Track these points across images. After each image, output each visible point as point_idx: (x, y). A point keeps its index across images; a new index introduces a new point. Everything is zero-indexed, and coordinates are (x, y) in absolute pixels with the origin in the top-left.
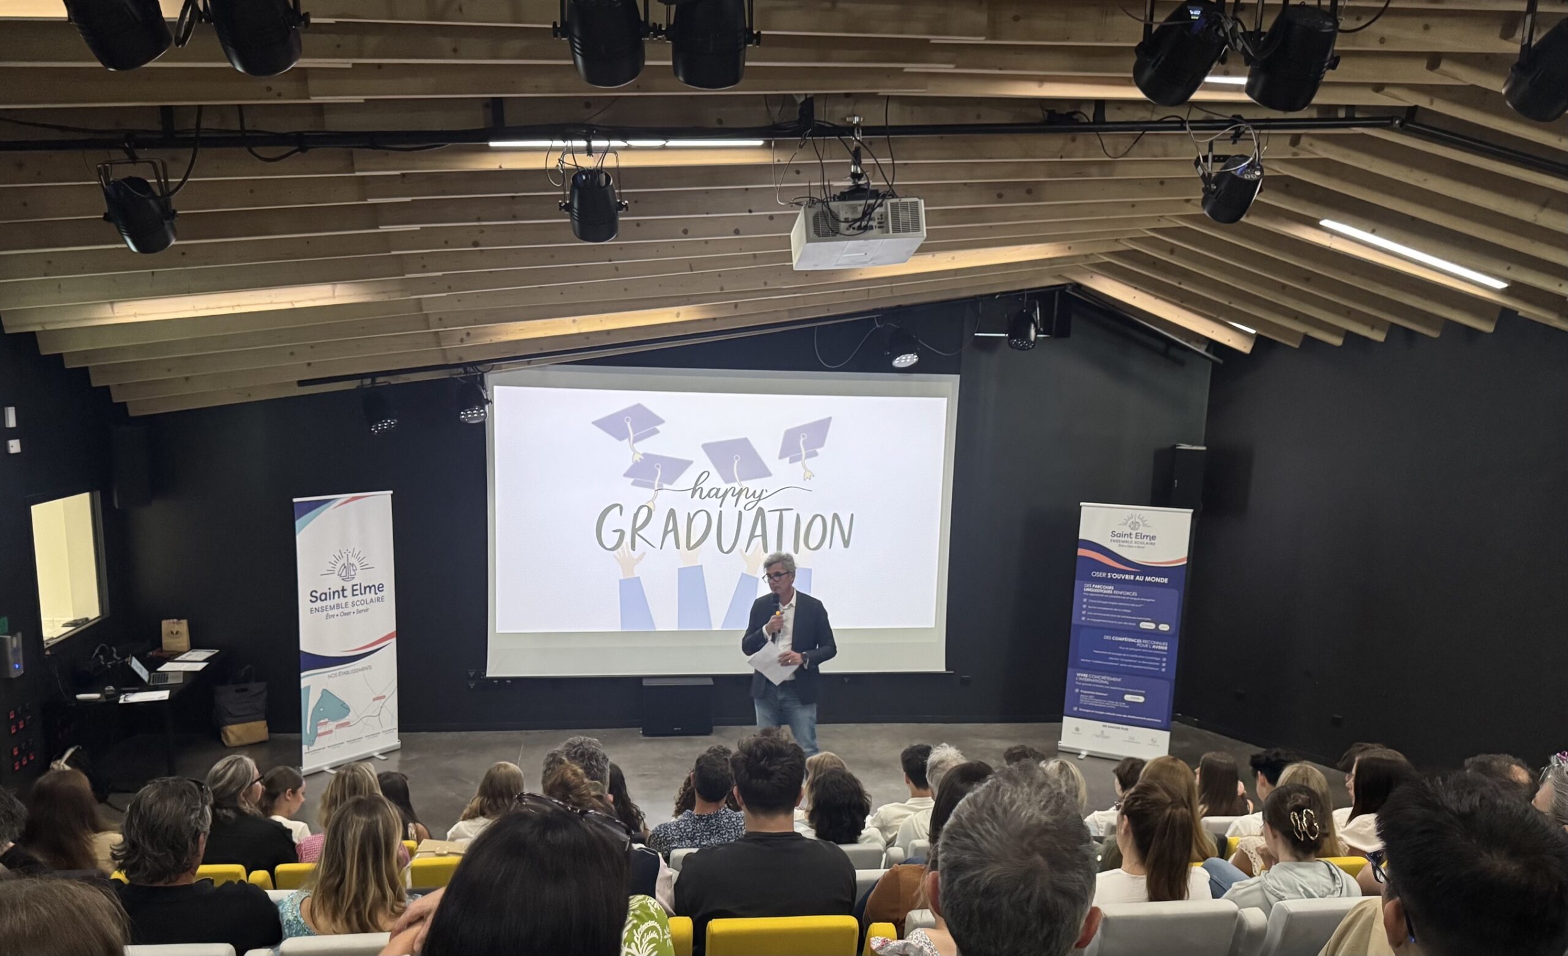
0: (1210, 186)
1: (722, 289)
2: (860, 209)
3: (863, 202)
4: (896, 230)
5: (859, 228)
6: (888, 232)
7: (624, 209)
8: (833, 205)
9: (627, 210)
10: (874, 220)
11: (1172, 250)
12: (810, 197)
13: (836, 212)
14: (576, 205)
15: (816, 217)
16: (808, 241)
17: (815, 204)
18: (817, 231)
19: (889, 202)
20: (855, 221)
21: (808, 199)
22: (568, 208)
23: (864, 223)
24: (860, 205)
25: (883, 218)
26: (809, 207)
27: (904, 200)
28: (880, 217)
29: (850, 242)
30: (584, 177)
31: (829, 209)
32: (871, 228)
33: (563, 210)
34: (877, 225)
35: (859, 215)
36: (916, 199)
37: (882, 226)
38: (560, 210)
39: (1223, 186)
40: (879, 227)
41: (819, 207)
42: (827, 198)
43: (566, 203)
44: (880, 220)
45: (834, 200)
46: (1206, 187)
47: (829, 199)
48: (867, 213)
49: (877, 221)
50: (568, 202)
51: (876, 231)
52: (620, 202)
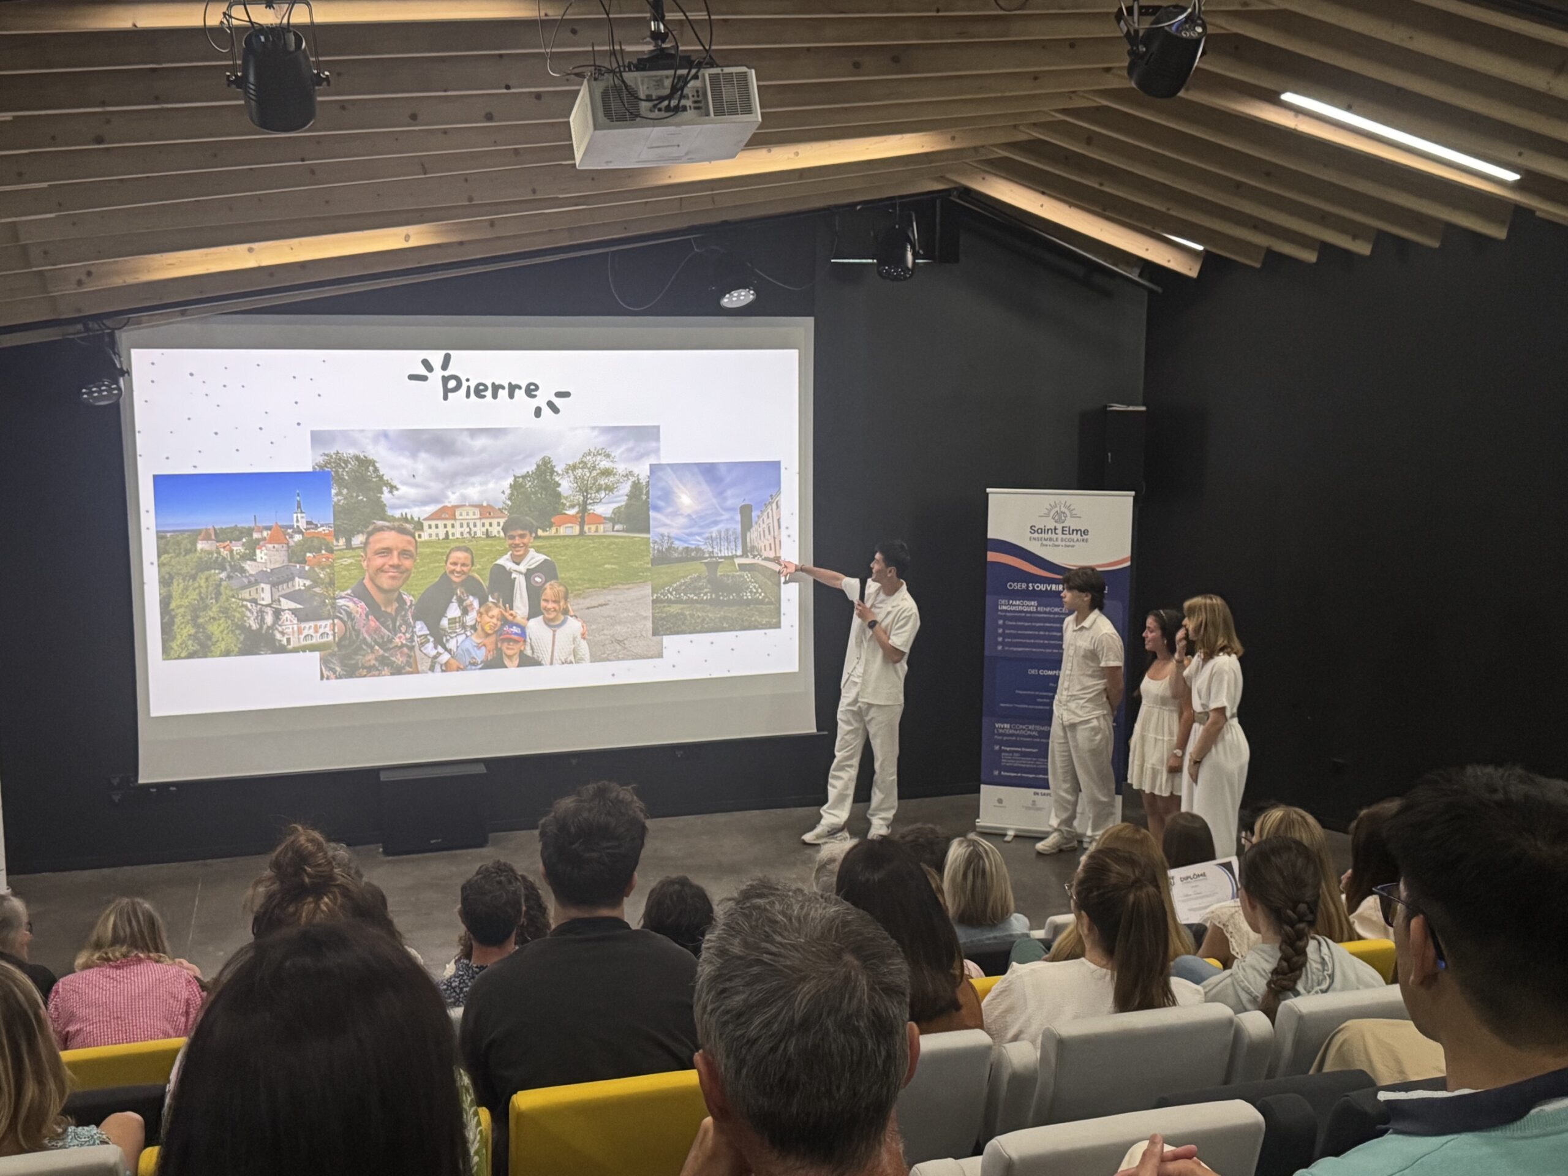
0: (1138, 48)
1: (470, 199)
2: (668, 83)
3: (671, 72)
4: (719, 112)
5: (668, 109)
6: (708, 115)
7: (325, 83)
8: (629, 76)
9: (329, 84)
10: (688, 98)
11: (1090, 139)
12: (595, 65)
13: (634, 86)
14: (252, 79)
15: (605, 94)
16: (596, 128)
17: (603, 75)
18: (608, 113)
19: (707, 72)
20: (661, 99)
21: (593, 68)
22: (241, 82)
23: (674, 103)
24: (667, 77)
25: (700, 94)
26: (595, 79)
27: (727, 70)
28: (695, 94)
29: (657, 129)
30: (262, 39)
31: (623, 82)
32: (684, 109)
33: (233, 86)
34: (693, 105)
35: (667, 92)
36: (744, 69)
37: (700, 106)
38: (229, 85)
39: (1155, 48)
40: (696, 108)
41: (609, 80)
42: (619, 66)
43: (236, 76)
44: (696, 99)
45: (630, 70)
46: (1132, 49)
47: (622, 69)
48: (678, 88)
49: (691, 99)
50: (239, 74)
51: (690, 114)
52: (318, 74)
